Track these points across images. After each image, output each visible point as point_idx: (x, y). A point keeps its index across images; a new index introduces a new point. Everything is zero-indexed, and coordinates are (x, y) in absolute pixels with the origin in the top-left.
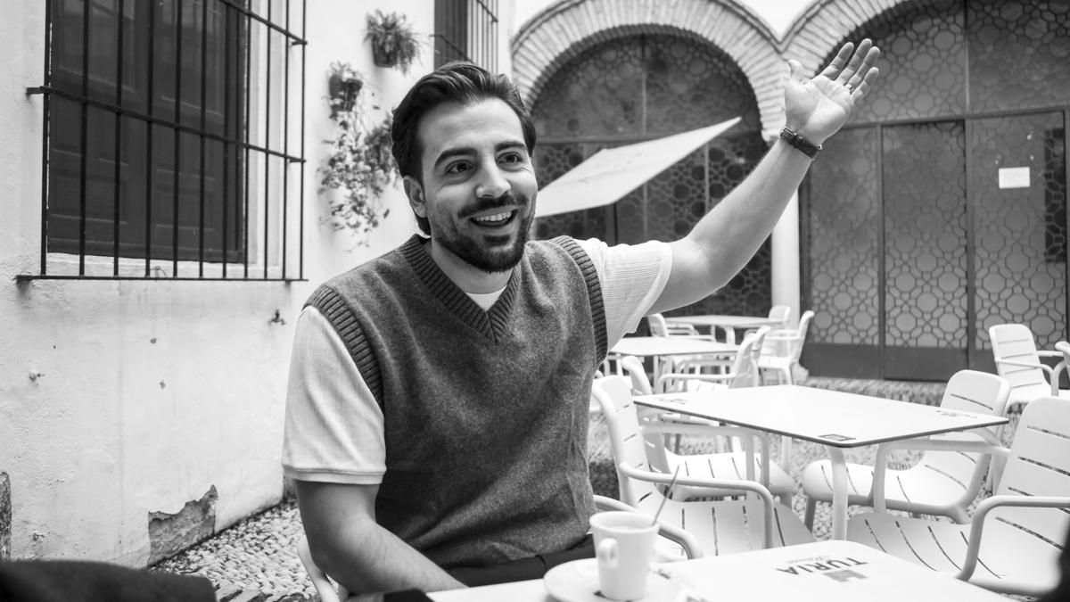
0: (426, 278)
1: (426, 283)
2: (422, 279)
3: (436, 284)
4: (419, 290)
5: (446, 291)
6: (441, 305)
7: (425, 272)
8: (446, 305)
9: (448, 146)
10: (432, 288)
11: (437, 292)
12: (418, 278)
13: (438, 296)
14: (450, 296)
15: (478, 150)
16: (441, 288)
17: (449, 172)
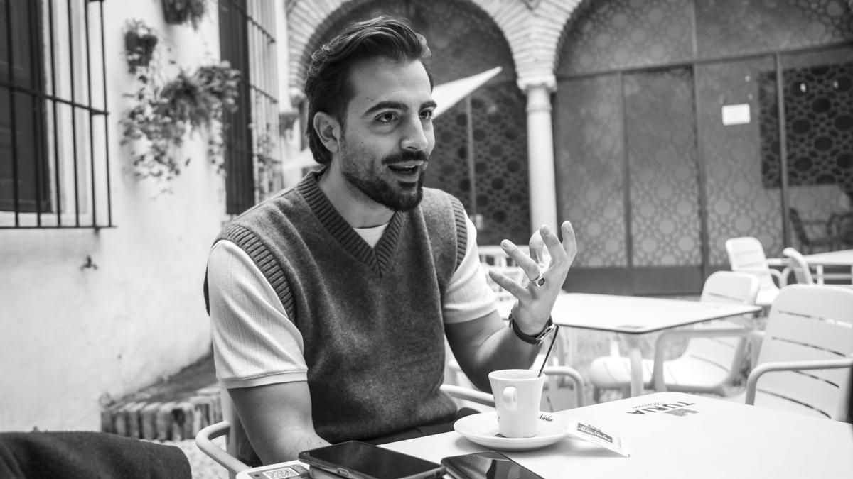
0: (323, 218)
1: (322, 222)
2: (319, 218)
3: (332, 223)
4: (317, 228)
5: (341, 230)
6: (336, 241)
7: (322, 212)
8: (340, 242)
9: (384, 98)
10: (329, 226)
11: (332, 231)
12: (315, 217)
13: (333, 234)
14: (344, 234)
15: (409, 106)
16: (336, 227)
17: (378, 120)
